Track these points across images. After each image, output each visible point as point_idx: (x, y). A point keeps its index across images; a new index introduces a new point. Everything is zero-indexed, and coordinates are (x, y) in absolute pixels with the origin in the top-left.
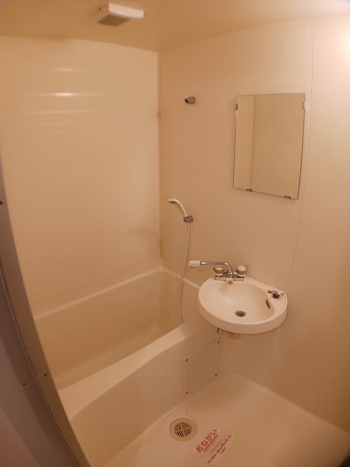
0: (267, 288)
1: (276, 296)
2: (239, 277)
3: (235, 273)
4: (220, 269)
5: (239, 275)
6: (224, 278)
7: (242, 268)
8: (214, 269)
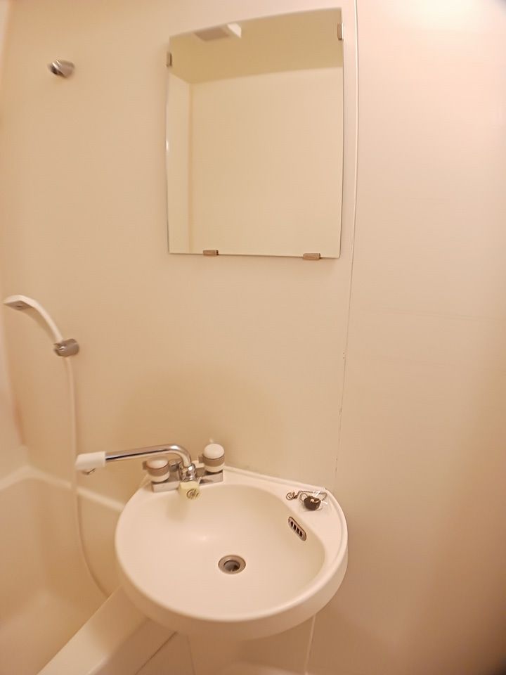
0: (282, 487)
1: (311, 504)
2: (209, 473)
3: (199, 465)
4: (161, 464)
5: (208, 469)
6: (174, 484)
7: (214, 451)
8: (145, 466)
